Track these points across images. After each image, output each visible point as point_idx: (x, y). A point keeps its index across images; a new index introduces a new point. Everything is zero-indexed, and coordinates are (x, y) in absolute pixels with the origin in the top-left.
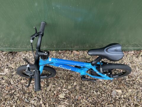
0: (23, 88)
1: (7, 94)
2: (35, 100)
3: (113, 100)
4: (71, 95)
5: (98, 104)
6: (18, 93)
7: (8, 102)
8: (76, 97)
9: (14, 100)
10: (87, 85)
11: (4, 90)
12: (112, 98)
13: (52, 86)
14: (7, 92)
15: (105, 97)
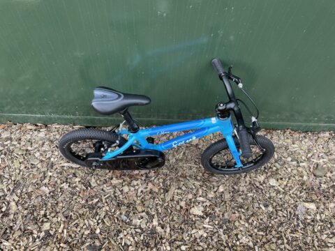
0: (116, 194)
1: (83, 206)
2: (142, 218)
3: (301, 224)
4: (217, 210)
5: (270, 231)
6: (106, 204)
7: (86, 221)
8: (226, 214)
9: (97, 218)
10: (246, 192)
11: (76, 197)
12: (298, 219)
13: (176, 191)
14: (83, 202)
15: (284, 216)
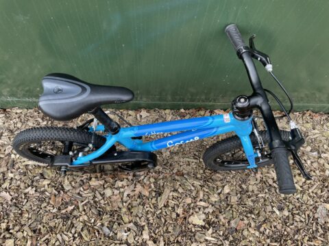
0: (96, 199)
1: (55, 216)
2: (129, 230)
3: (320, 230)
4: (221, 217)
5: (285, 241)
6: (83, 213)
7: (59, 236)
8: (232, 222)
9: (73, 231)
10: (256, 192)
11: (45, 204)
12: (317, 223)
13: (171, 194)
14: (55, 210)
15: (301, 221)
